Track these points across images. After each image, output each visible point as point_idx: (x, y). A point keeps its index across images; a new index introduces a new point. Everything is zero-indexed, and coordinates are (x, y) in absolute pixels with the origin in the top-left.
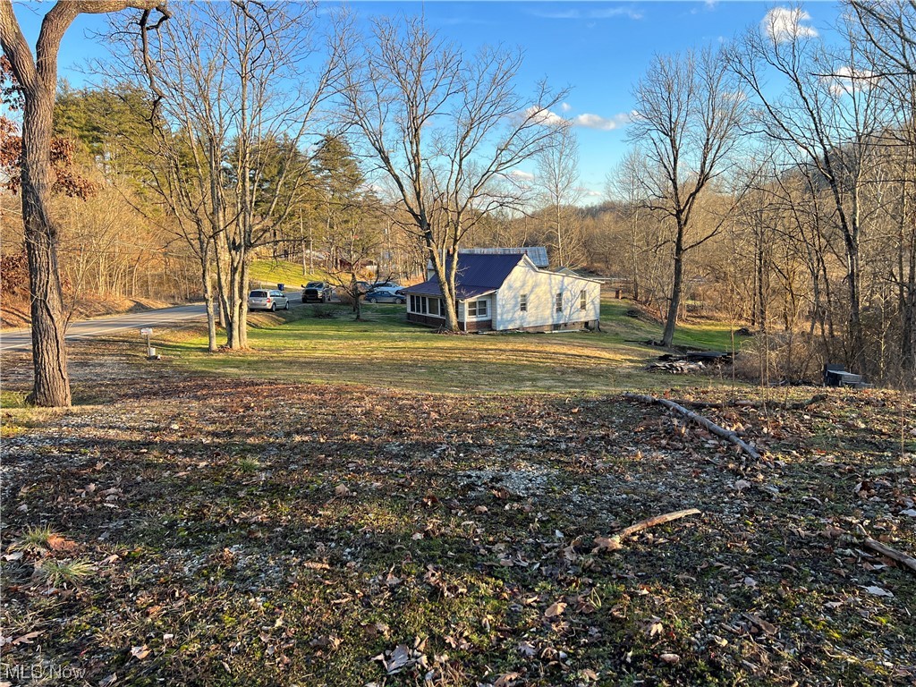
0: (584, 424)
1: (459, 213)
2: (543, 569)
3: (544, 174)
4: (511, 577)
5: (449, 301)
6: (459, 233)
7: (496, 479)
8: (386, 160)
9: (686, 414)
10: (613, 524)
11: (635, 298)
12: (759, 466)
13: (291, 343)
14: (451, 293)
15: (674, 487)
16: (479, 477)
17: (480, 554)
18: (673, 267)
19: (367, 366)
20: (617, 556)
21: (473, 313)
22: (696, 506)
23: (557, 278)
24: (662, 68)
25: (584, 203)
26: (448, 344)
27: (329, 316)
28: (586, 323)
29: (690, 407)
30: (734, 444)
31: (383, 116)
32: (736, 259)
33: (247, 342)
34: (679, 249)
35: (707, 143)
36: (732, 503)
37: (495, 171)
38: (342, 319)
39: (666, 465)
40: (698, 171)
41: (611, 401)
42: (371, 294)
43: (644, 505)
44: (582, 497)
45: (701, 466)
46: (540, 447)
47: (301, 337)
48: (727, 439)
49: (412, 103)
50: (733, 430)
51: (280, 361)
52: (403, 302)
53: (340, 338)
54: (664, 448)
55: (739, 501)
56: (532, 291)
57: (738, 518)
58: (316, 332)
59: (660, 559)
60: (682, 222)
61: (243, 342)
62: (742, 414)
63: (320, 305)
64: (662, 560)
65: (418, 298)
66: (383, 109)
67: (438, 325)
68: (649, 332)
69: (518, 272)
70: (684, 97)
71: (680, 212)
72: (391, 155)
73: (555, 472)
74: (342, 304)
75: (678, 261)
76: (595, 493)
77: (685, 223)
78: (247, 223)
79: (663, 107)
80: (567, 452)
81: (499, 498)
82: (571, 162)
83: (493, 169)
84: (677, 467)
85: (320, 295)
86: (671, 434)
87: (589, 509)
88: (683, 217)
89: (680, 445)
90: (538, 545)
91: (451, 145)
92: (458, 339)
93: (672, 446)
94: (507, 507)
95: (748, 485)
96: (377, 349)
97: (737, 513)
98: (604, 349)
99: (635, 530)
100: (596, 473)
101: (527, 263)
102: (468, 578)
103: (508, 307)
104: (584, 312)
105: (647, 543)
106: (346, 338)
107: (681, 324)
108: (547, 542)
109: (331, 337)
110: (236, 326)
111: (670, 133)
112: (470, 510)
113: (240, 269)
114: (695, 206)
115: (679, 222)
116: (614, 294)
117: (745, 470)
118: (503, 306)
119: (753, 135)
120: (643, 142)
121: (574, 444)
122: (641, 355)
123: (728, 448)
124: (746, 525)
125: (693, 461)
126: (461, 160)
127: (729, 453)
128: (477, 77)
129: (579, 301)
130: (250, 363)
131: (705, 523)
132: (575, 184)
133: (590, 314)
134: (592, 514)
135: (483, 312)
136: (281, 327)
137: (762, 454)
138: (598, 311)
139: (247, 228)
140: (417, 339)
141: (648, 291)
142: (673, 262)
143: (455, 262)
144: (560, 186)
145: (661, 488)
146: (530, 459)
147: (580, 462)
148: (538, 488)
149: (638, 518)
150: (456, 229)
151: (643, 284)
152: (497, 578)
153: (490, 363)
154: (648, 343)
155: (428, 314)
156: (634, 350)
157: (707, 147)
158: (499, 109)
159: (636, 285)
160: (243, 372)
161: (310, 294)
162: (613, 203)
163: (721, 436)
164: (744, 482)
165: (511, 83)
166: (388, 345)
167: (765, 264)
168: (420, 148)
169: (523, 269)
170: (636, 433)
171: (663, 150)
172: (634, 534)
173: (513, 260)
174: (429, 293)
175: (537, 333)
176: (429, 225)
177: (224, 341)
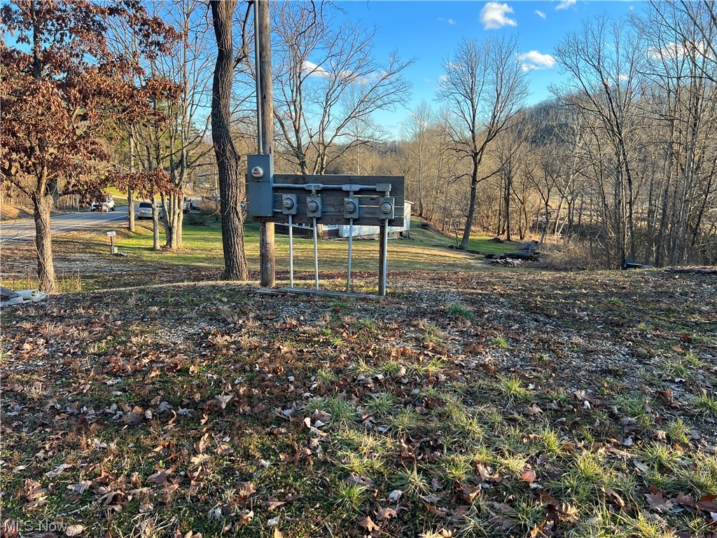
6: (324, 163)
11: (420, 215)
18: (469, 193)
28: (401, 233)
33: (182, 244)
34: (475, 180)
61: (179, 243)
71: (476, 154)
75: (473, 189)
77: (479, 163)
88: (478, 158)
110: (175, 231)
115: (475, 162)
138: (409, 224)
142: (470, 190)
154: (452, 248)
177: (166, 242)
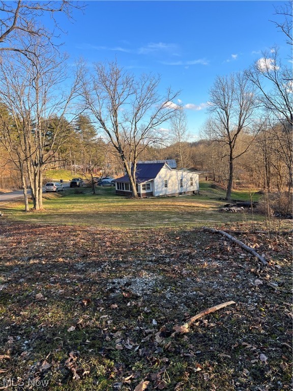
0: (181, 246)
1: (136, 146)
2: (140, 350)
3: (173, 129)
4: (120, 358)
5: (133, 184)
6: (136, 155)
7: (128, 284)
8: (103, 124)
9: (231, 238)
10: (186, 314)
11: (214, 180)
12: (267, 269)
13: (63, 206)
14: (134, 181)
15: (222, 285)
16: (119, 283)
17: (106, 340)
18: (229, 167)
19: (96, 215)
20: (186, 337)
21: (144, 189)
22: (233, 298)
23: (180, 173)
24: (220, 81)
25: (191, 141)
26: (133, 203)
27: (81, 193)
28: (193, 192)
29: (233, 234)
30: (254, 256)
31: (101, 105)
32: (256, 162)
33: (43, 206)
34: (231, 158)
35: (241, 113)
36: (252, 295)
37: (151, 128)
38: (88, 194)
39: (219, 270)
40: (238, 124)
41: (196, 231)
42: (100, 182)
43: (204, 298)
44: (171, 294)
45: (237, 270)
46: (156, 261)
47: (68, 203)
48: (251, 253)
49: (113, 99)
50: (254, 247)
51: (56, 215)
52: (114, 185)
53: (85, 202)
54: (219, 259)
55: (256, 294)
56: (169, 179)
57: (256, 306)
58: (75, 200)
59: (210, 340)
60: (232, 147)
61: (41, 206)
62: (259, 237)
63: (78, 188)
64: (212, 341)
65: (120, 183)
66: (101, 102)
67: (129, 195)
68: (221, 194)
69: (163, 171)
70: (230, 94)
71: (231, 142)
72: (105, 122)
73: (160, 278)
74: (88, 187)
75: (231, 164)
76: (179, 291)
77: (233, 147)
78: (41, 154)
79: (222, 98)
80: (169, 264)
81: (126, 298)
82: (184, 123)
83: (150, 126)
84: (224, 271)
85: (78, 184)
86: (223, 251)
87: (174, 304)
88: (232, 144)
89: (226, 257)
90: (141, 331)
91: (131, 117)
92: (138, 201)
93: (223, 258)
94: (129, 304)
95: (261, 282)
96: (101, 207)
97: (255, 302)
98: (200, 203)
99: (197, 318)
100: (182, 277)
101: (167, 167)
102: (94, 361)
103: (160, 186)
104: (192, 187)
105: (204, 327)
106: (88, 202)
107: (234, 190)
108: (146, 329)
109: (81, 202)
110: (37, 200)
111: (225, 109)
112: (108, 307)
113: (38, 174)
114: (237, 140)
115: (231, 147)
116: (205, 179)
117: (260, 272)
118: (157, 186)
119: (260, 107)
120: (214, 113)
121: (173, 259)
122: (217, 205)
123: (251, 258)
124: (261, 311)
125: (233, 267)
126: (136, 123)
127: (252, 262)
128: (141, 87)
129: (190, 182)
130: (43, 216)
131: (237, 311)
132: (187, 133)
133: (195, 188)
134: (175, 307)
135: (149, 188)
136: (60, 199)
137: (268, 262)
138: (198, 186)
139: (41, 156)
140: (119, 202)
141: (219, 177)
142: (229, 164)
143: (135, 167)
144: (180, 133)
145: (215, 286)
146: (149, 270)
147: (174, 270)
148: (149, 289)
149: (200, 309)
150: (135, 153)
151: (217, 174)
152: (111, 359)
153: (151, 211)
154: (220, 199)
155: (125, 190)
156: (213, 203)
157: (241, 115)
158: (151, 101)
159: (214, 174)
160: (38, 220)
161: (73, 184)
162: (202, 140)
163: (248, 251)
164: (259, 281)
165: (155, 89)
166: (106, 205)
167: (268, 164)
168: (118, 118)
169: (165, 169)
170: (205, 250)
171: (223, 117)
172: (197, 321)
173: (160, 166)
174: (125, 181)
175: (172, 197)
176: (123, 152)
177: (32, 206)
